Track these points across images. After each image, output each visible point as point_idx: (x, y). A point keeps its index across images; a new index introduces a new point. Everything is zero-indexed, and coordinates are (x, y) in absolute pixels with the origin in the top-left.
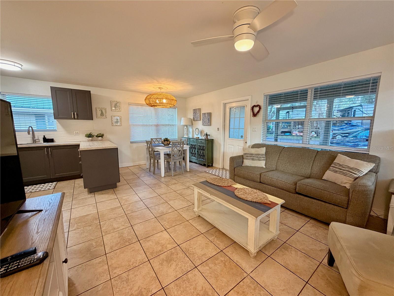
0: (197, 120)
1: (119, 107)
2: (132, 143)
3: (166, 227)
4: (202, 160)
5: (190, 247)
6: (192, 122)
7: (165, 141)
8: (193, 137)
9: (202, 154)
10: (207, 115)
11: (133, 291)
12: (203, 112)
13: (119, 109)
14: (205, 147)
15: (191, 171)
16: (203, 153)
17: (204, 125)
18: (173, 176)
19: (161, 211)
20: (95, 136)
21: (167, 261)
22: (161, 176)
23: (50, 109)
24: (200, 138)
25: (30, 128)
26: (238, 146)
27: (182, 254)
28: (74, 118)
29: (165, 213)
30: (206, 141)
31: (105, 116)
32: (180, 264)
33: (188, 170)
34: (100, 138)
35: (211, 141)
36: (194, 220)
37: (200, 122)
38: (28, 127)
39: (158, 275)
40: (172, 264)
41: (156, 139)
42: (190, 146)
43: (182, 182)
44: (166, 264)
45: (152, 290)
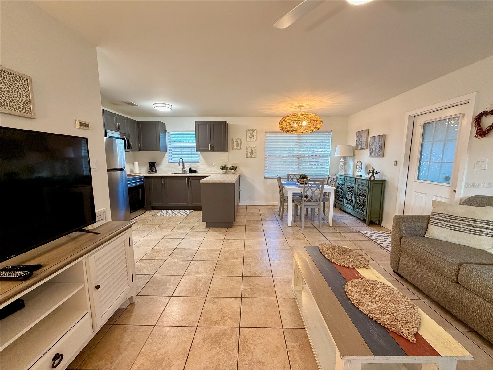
0: (361, 149)
1: (254, 136)
2: (266, 178)
3: (245, 295)
4: (362, 212)
5: (251, 338)
6: (354, 151)
7: (301, 178)
8: (353, 175)
9: (361, 202)
10: (378, 139)
11: (158, 353)
12: (371, 134)
13: (254, 139)
14: (367, 192)
15: (336, 225)
16: (363, 201)
17: (372, 156)
18: (303, 227)
19: (255, 271)
20: (229, 169)
21: (212, 339)
22: (287, 225)
23: (193, 142)
24: (362, 178)
25: (181, 160)
26: (436, 196)
27: (236, 342)
28: (211, 151)
29: (258, 274)
30: (370, 182)
31: (240, 147)
32: (222, 353)
33: (331, 224)
34: (233, 171)
35: (381, 182)
36: (287, 301)
37: (367, 152)
38: (179, 158)
39: (192, 351)
40: (215, 348)
41: (295, 175)
42: (336, 188)
43: (311, 239)
44: (208, 343)
45: (172, 366)
